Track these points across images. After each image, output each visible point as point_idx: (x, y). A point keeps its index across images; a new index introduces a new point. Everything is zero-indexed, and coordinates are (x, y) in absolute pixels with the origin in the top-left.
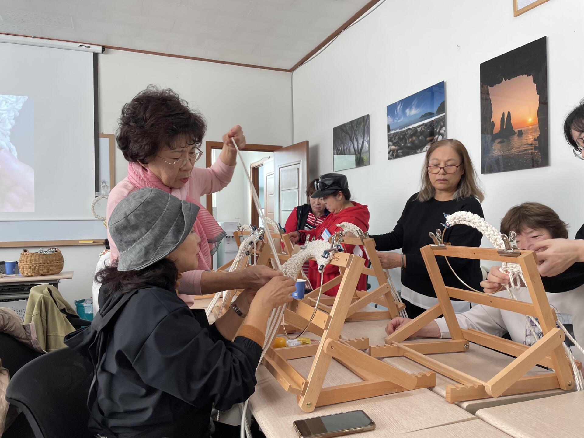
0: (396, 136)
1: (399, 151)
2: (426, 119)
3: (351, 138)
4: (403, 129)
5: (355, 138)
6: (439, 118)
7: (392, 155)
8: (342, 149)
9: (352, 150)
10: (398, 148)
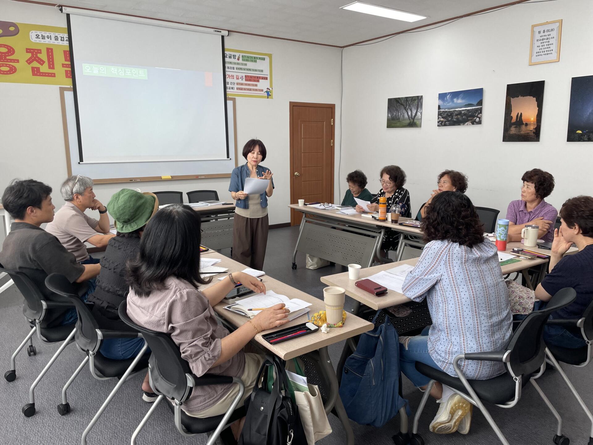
0: (445, 113)
1: (447, 122)
3: (405, 108)
4: (451, 110)
5: (410, 109)
7: (441, 124)
8: (396, 114)
9: (406, 116)
10: (446, 120)
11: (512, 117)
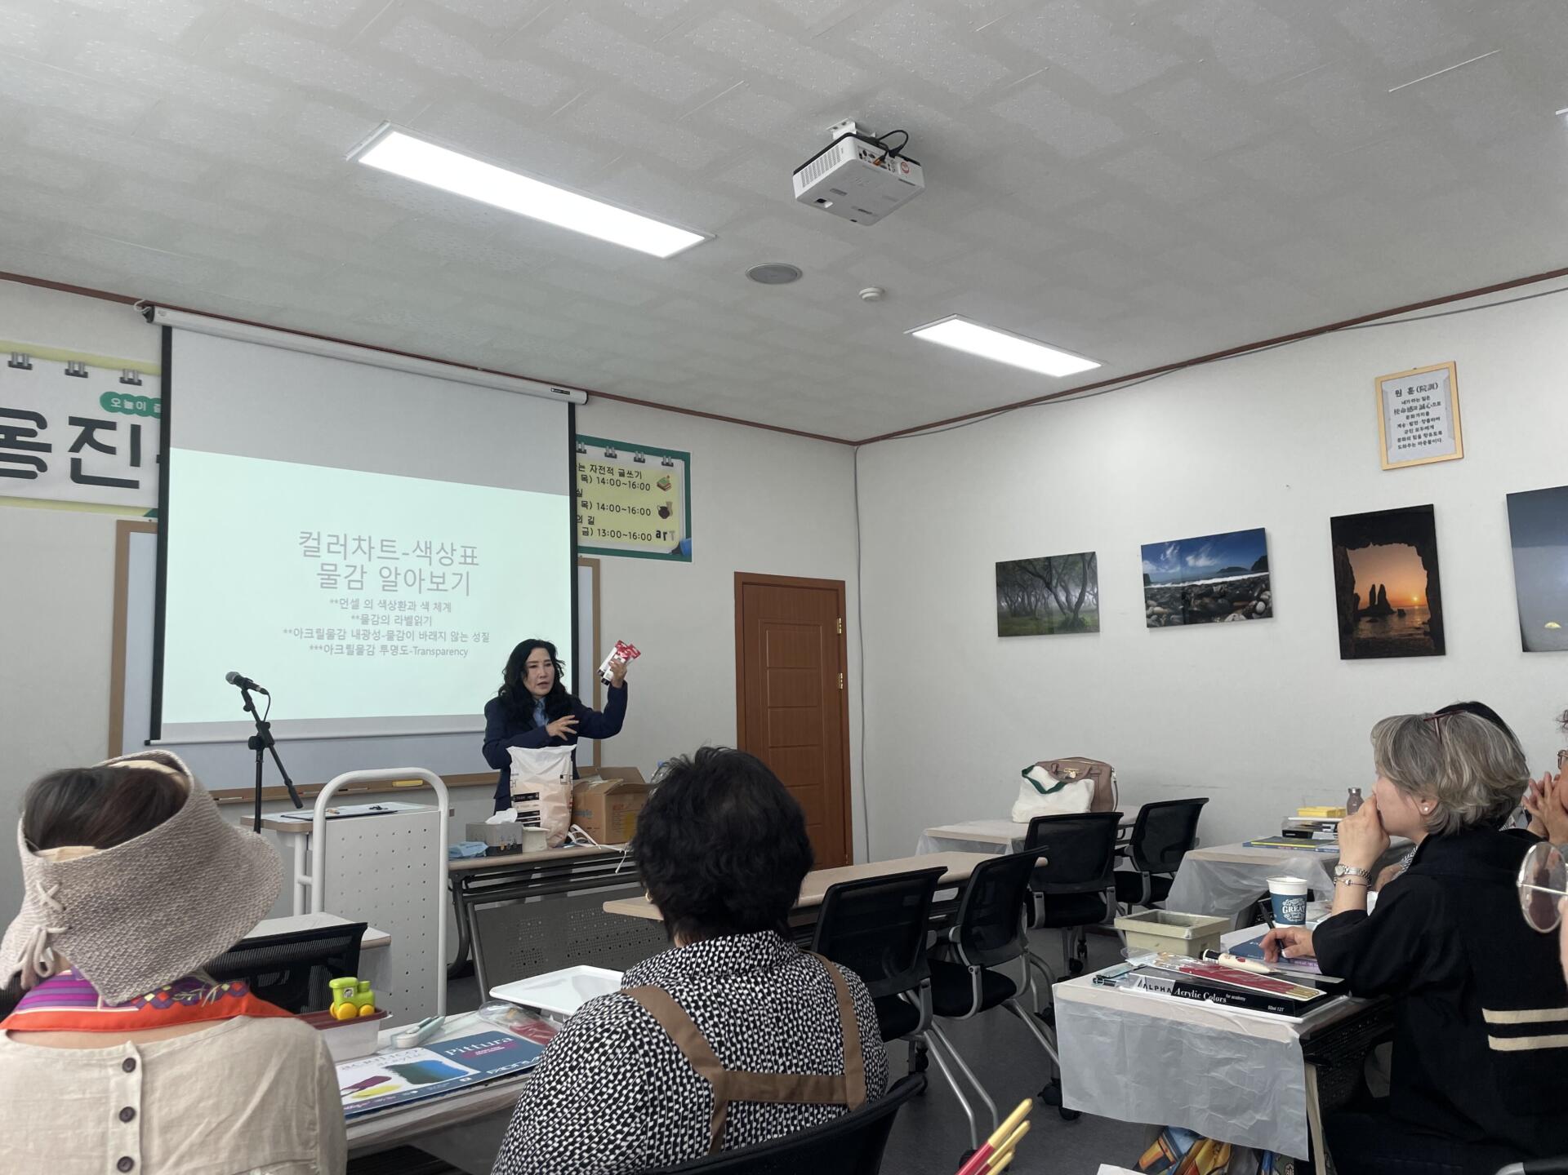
0: (1165, 593)
1: (1172, 617)
2: (1231, 576)
3: (1048, 586)
5: (1061, 585)
6: (1259, 578)
7: (1158, 620)
8: (1023, 599)
9: (1054, 604)
10: (1171, 611)
11: (1357, 598)
